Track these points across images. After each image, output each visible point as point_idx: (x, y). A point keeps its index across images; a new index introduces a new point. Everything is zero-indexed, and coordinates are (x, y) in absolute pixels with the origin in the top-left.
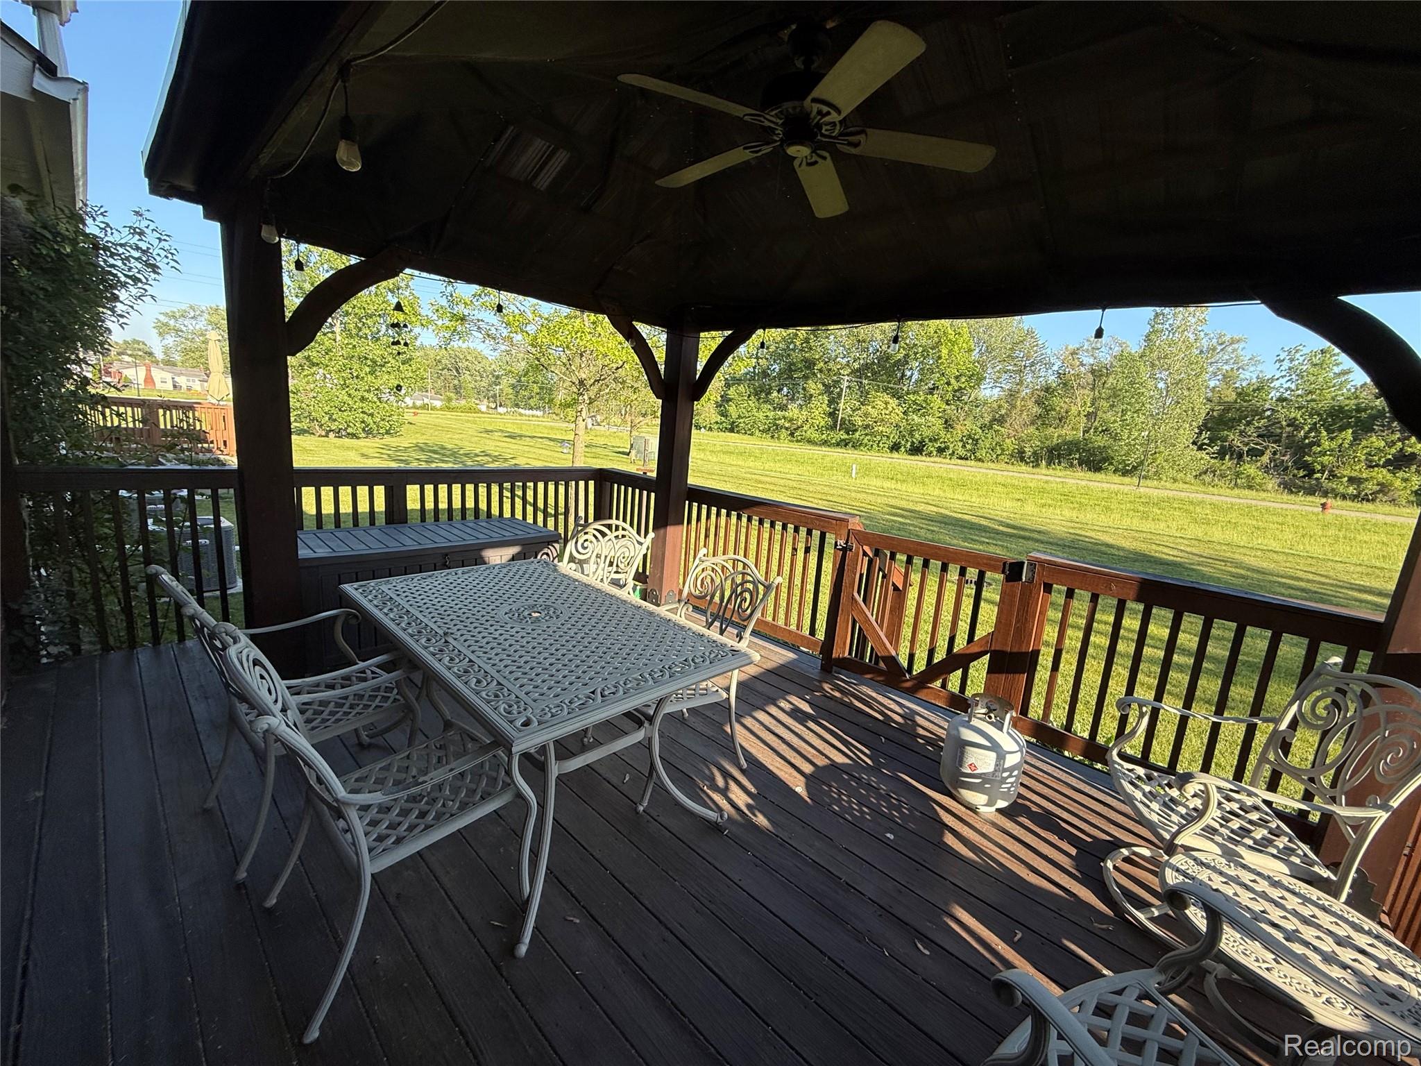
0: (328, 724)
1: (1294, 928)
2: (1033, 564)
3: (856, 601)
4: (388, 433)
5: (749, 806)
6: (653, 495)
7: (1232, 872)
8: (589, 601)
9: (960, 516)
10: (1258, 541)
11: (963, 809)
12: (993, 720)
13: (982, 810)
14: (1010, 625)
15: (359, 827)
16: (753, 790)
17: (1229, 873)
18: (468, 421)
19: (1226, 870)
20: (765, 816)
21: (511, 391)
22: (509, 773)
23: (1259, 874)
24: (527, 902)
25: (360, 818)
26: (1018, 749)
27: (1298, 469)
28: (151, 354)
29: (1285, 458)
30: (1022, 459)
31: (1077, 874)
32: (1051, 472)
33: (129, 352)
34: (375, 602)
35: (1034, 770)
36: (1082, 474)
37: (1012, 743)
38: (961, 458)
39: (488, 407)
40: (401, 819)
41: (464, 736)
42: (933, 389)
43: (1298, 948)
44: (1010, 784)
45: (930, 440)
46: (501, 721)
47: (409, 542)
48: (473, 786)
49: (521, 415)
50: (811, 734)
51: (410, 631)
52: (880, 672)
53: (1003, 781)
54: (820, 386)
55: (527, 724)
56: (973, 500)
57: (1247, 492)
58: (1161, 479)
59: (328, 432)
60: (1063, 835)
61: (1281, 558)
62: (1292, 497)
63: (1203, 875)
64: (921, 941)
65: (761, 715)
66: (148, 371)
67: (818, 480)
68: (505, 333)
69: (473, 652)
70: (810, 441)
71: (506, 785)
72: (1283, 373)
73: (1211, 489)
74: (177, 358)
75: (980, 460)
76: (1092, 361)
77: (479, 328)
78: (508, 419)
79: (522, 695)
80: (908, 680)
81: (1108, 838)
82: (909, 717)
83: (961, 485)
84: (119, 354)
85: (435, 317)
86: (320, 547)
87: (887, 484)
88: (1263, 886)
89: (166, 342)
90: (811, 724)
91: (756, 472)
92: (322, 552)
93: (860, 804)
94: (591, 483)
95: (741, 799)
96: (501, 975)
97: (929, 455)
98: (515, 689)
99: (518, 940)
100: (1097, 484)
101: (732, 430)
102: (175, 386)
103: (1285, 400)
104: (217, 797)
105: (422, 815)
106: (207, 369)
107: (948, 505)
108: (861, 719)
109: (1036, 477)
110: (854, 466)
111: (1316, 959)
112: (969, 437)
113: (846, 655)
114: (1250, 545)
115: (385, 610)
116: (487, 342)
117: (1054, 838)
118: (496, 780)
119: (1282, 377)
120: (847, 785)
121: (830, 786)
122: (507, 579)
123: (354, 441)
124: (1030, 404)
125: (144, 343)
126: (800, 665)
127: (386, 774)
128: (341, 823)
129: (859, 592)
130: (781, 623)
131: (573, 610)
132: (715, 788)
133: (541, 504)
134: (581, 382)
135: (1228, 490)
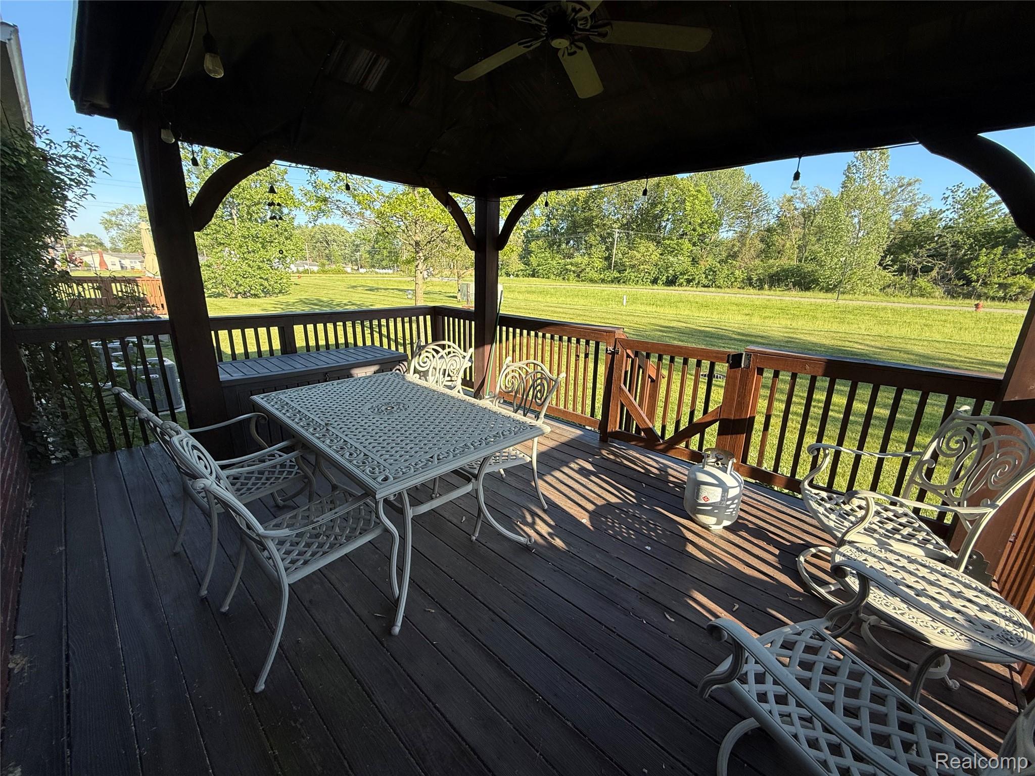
0: (252, 491)
1: (923, 588)
2: (749, 355)
3: (623, 390)
4: (280, 292)
5: (549, 534)
6: (473, 323)
7: (882, 555)
8: (428, 398)
9: (703, 328)
10: (927, 334)
11: (700, 528)
12: (720, 465)
13: (714, 528)
14: (734, 399)
15: (277, 556)
16: (552, 523)
17: (880, 555)
18: (338, 280)
19: (878, 554)
20: (561, 539)
21: (368, 256)
22: (378, 517)
23: (902, 556)
24: (398, 600)
25: (278, 550)
26: (737, 484)
27: (959, 279)
28: (101, 244)
29: (949, 272)
30: (751, 284)
31: (779, 566)
32: (772, 292)
33: (86, 244)
34: (276, 406)
35: (751, 500)
36: (796, 293)
37: (733, 481)
38: (704, 286)
39: (352, 269)
40: (306, 549)
41: (346, 494)
42: (683, 235)
43: (924, 600)
44: (733, 510)
45: (681, 274)
46: (367, 479)
47: (299, 366)
48: (355, 526)
49: (377, 273)
50: (593, 484)
51: (301, 424)
52: (641, 440)
53: (728, 507)
54: (598, 238)
55: (386, 479)
56: (714, 316)
57: (919, 299)
58: (855, 293)
59: (237, 294)
60: (770, 541)
61: (942, 346)
62: (954, 301)
63: (861, 557)
64: (668, 613)
65: (557, 474)
66: (101, 257)
67: (598, 308)
68: (357, 209)
69: (346, 435)
70: (592, 281)
71: (377, 524)
72: (949, 207)
73: (892, 298)
74: (121, 246)
75: (719, 287)
76: (802, 206)
77: (338, 207)
78: (367, 276)
79: (382, 461)
80: (661, 444)
81: (802, 542)
82: (663, 470)
83: (705, 306)
84: (78, 245)
85: (304, 200)
86: (235, 372)
87: (649, 309)
88: (904, 562)
89: (111, 234)
90: (593, 478)
91: (552, 305)
92: (237, 376)
93: (628, 528)
94: (428, 317)
95: (544, 529)
96: (384, 646)
97: (681, 285)
98: (377, 458)
99: (393, 623)
100: (807, 300)
101: (533, 276)
102: (122, 267)
103: (951, 227)
104: (182, 544)
105: (321, 546)
106: (144, 253)
107: (695, 321)
108: (628, 472)
109: (761, 296)
110: (625, 297)
111: (936, 606)
112: (711, 270)
113: (617, 429)
114: (919, 338)
115: (284, 411)
116: (345, 217)
117: (763, 544)
118: (369, 521)
119: (948, 210)
120: (618, 517)
121: (606, 518)
122: (369, 386)
123: (257, 300)
124: (757, 242)
125: (95, 237)
126: (585, 438)
127: (294, 521)
128: (266, 553)
129: (625, 384)
130: (570, 409)
131: (416, 404)
132: (526, 523)
133: (392, 336)
134: (417, 243)
135: (905, 299)
